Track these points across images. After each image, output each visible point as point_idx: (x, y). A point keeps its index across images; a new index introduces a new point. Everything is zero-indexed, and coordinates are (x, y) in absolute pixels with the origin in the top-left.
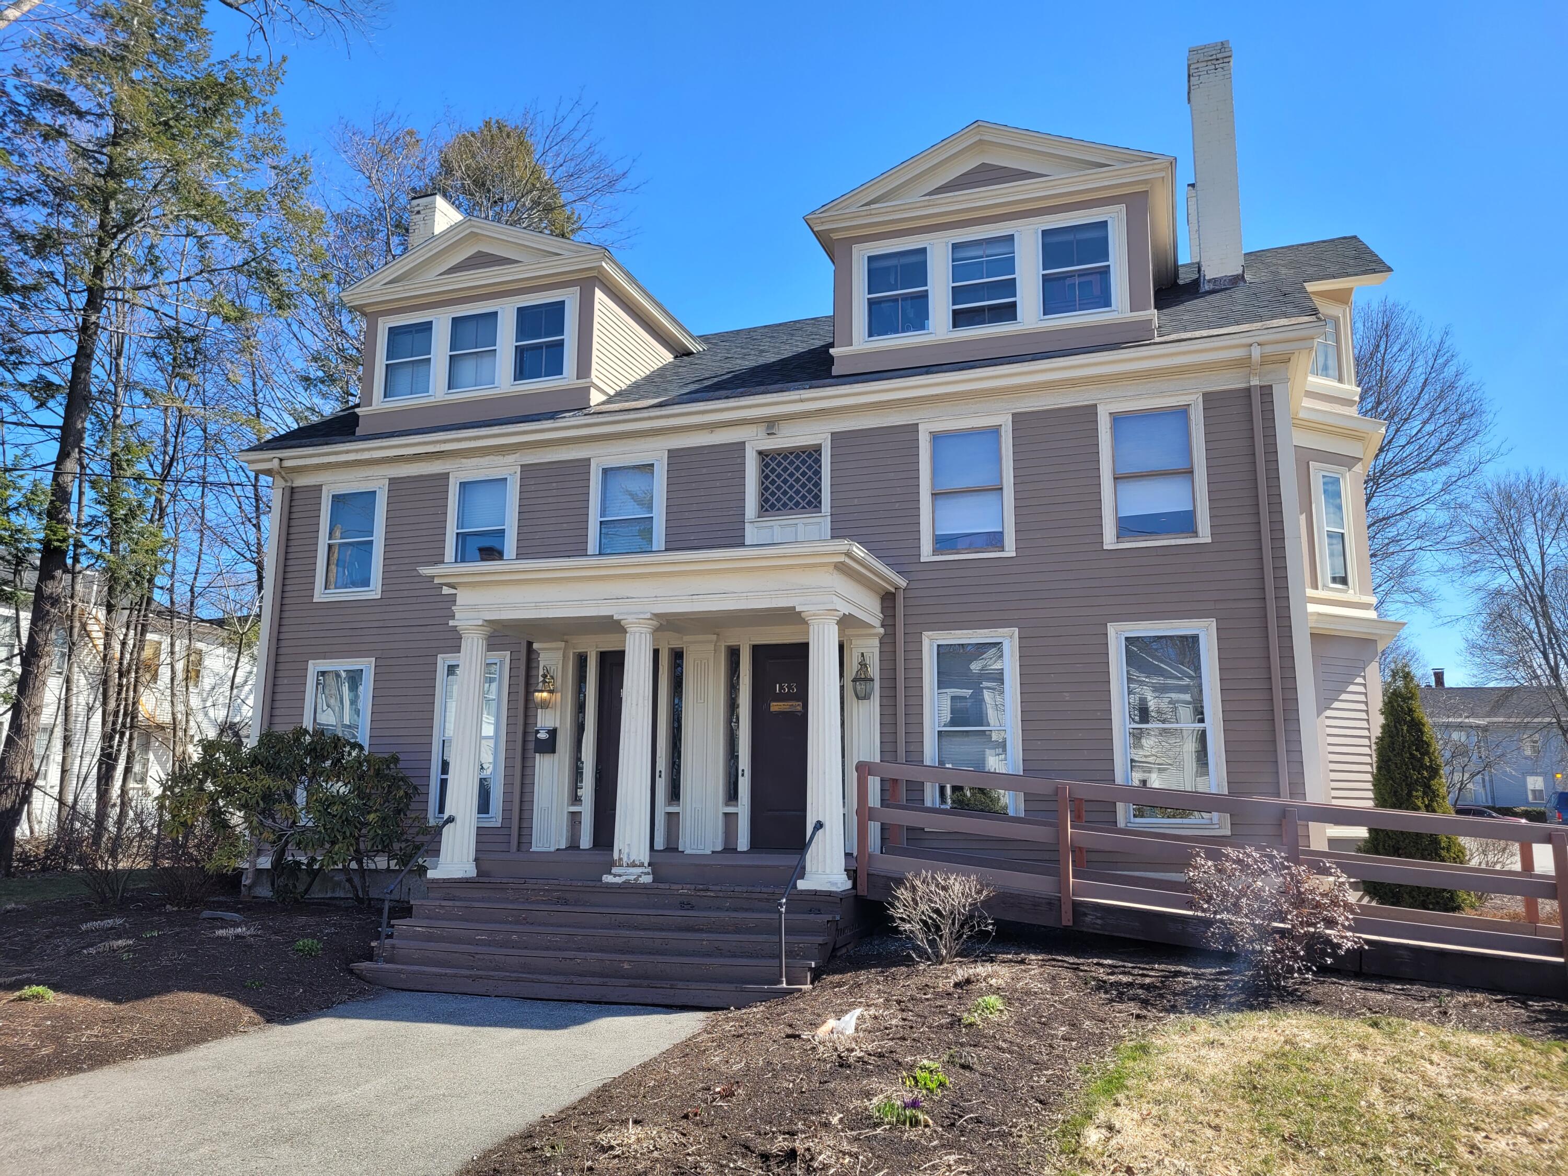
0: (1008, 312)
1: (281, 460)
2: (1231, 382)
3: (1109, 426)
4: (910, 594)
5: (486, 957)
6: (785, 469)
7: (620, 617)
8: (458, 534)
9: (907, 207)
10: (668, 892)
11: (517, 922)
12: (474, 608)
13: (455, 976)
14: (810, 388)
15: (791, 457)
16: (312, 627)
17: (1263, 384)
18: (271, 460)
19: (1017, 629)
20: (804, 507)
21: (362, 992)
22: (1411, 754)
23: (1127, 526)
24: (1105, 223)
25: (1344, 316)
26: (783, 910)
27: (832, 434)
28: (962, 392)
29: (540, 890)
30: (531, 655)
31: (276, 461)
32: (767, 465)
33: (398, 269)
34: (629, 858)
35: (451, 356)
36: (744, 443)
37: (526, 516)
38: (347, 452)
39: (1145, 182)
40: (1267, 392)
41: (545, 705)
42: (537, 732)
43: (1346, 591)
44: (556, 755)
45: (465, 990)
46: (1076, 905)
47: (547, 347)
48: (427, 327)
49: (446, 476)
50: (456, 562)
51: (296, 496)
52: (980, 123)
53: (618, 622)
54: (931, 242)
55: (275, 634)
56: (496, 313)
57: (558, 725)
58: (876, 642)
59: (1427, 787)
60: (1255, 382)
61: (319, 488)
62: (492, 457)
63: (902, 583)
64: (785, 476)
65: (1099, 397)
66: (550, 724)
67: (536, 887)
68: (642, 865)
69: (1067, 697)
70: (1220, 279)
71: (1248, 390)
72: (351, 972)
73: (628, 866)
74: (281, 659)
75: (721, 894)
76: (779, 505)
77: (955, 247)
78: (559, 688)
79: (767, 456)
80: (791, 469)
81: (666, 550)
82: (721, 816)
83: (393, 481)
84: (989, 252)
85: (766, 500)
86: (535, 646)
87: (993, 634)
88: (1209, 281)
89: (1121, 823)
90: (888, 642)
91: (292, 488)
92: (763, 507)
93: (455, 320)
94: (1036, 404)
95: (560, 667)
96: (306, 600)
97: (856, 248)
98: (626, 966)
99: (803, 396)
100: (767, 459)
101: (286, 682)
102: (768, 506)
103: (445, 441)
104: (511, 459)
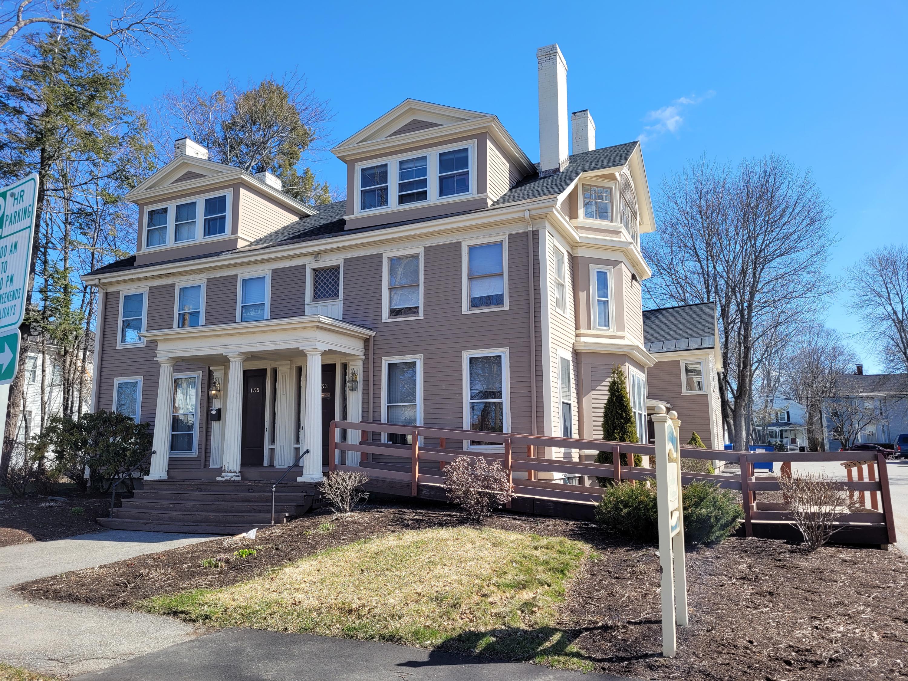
0: (423, 196)
1: (100, 279)
2: (519, 229)
3: (467, 252)
4: (376, 339)
5: (155, 515)
6: (325, 278)
7: (226, 354)
8: (179, 314)
9: (376, 143)
10: (243, 484)
11: (176, 499)
12: (164, 351)
13: (137, 523)
14: (332, 237)
15: (328, 271)
16: (116, 361)
17: (534, 229)
18: (94, 280)
19: (423, 355)
20: (333, 296)
21: (95, 530)
22: (617, 412)
23: (475, 303)
24: (467, 149)
25: (616, 187)
26: (274, 490)
27: (344, 259)
28: (399, 237)
29: (191, 485)
30: (210, 373)
31: (97, 280)
32: (317, 276)
33: (150, 183)
34: (228, 469)
35: (176, 225)
36: (305, 265)
37: (209, 304)
38: (128, 275)
39: (485, 127)
40: (535, 233)
41: (216, 397)
42: (212, 410)
43: (608, 330)
44: (221, 421)
45: (141, 529)
46: (419, 486)
47: (220, 219)
48: (165, 210)
49: (173, 285)
50: (178, 327)
51: (109, 297)
52: (409, 100)
53: (226, 357)
54: (390, 160)
55: (99, 366)
56: (196, 202)
57: (221, 407)
58: (361, 363)
59: (623, 429)
60: (530, 228)
61: (118, 293)
62: (194, 275)
63: (373, 334)
64: (325, 281)
65: (463, 238)
66: (218, 407)
67: (188, 483)
68: (235, 472)
69: (444, 387)
70: (548, 171)
71: (527, 232)
72: (96, 522)
73: (228, 472)
74: (103, 377)
75: (265, 485)
76: (322, 296)
77: (401, 163)
78: (222, 389)
79: (317, 271)
80: (328, 277)
81: (271, 319)
82: (292, 449)
83: (151, 288)
84: (416, 165)
85: (316, 293)
86: (211, 368)
87: (413, 358)
88: (543, 172)
89: (465, 449)
90: (366, 362)
91: (107, 293)
92: (315, 296)
93: (178, 207)
94: (434, 242)
95: (223, 378)
96: (113, 348)
97: (356, 165)
98: (211, 517)
99: (327, 241)
100: (317, 273)
101: (105, 388)
102: (317, 296)
103: (171, 268)
104: (202, 276)
